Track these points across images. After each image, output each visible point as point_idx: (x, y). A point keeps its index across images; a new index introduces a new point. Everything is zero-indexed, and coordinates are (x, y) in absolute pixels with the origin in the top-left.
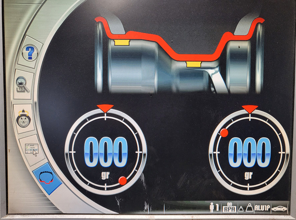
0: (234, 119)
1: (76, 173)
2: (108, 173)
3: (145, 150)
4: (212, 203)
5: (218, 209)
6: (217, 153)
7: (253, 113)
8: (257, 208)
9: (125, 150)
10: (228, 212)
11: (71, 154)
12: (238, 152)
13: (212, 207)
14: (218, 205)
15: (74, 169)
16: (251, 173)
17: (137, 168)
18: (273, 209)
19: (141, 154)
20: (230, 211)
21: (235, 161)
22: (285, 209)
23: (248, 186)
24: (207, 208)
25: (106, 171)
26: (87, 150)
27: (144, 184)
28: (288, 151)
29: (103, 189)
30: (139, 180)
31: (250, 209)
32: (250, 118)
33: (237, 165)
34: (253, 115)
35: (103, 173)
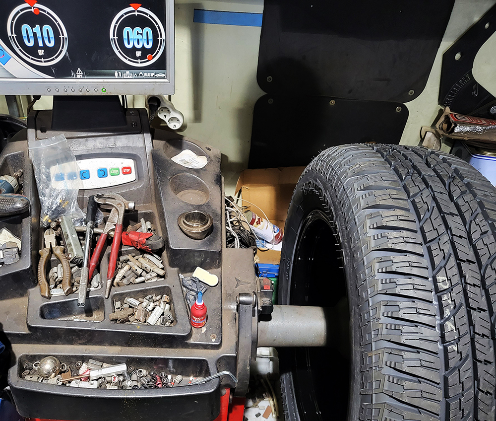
0: (126, 14)
1: (20, 50)
2: (43, 51)
3: (66, 35)
4: (116, 72)
5: (120, 76)
6: (116, 38)
7: (138, 10)
8: (146, 75)
9: (52, 35)
10: (127, 78)
11: (13, 37)
12: (130, 38)
13: (116, 74)
14: (120, 73)
15: (18, 47)
16: (140, 52)
17: (63, 48)
18: (156, 75)
19: (63, 38)
20: (129, 77)
21: (129, 44)
22: (164, 75)
23: (139, 61)
24: (114, 75)
25: (41, 49)
26: (24, 34)
27: (69, 59)
28: (164, 37)
29: (41, 62)
30: (65, 55)
31: (141, 75)
32: (136, 13)
33: (130, 46)
34: (138, 11)
35: (39, 51)
